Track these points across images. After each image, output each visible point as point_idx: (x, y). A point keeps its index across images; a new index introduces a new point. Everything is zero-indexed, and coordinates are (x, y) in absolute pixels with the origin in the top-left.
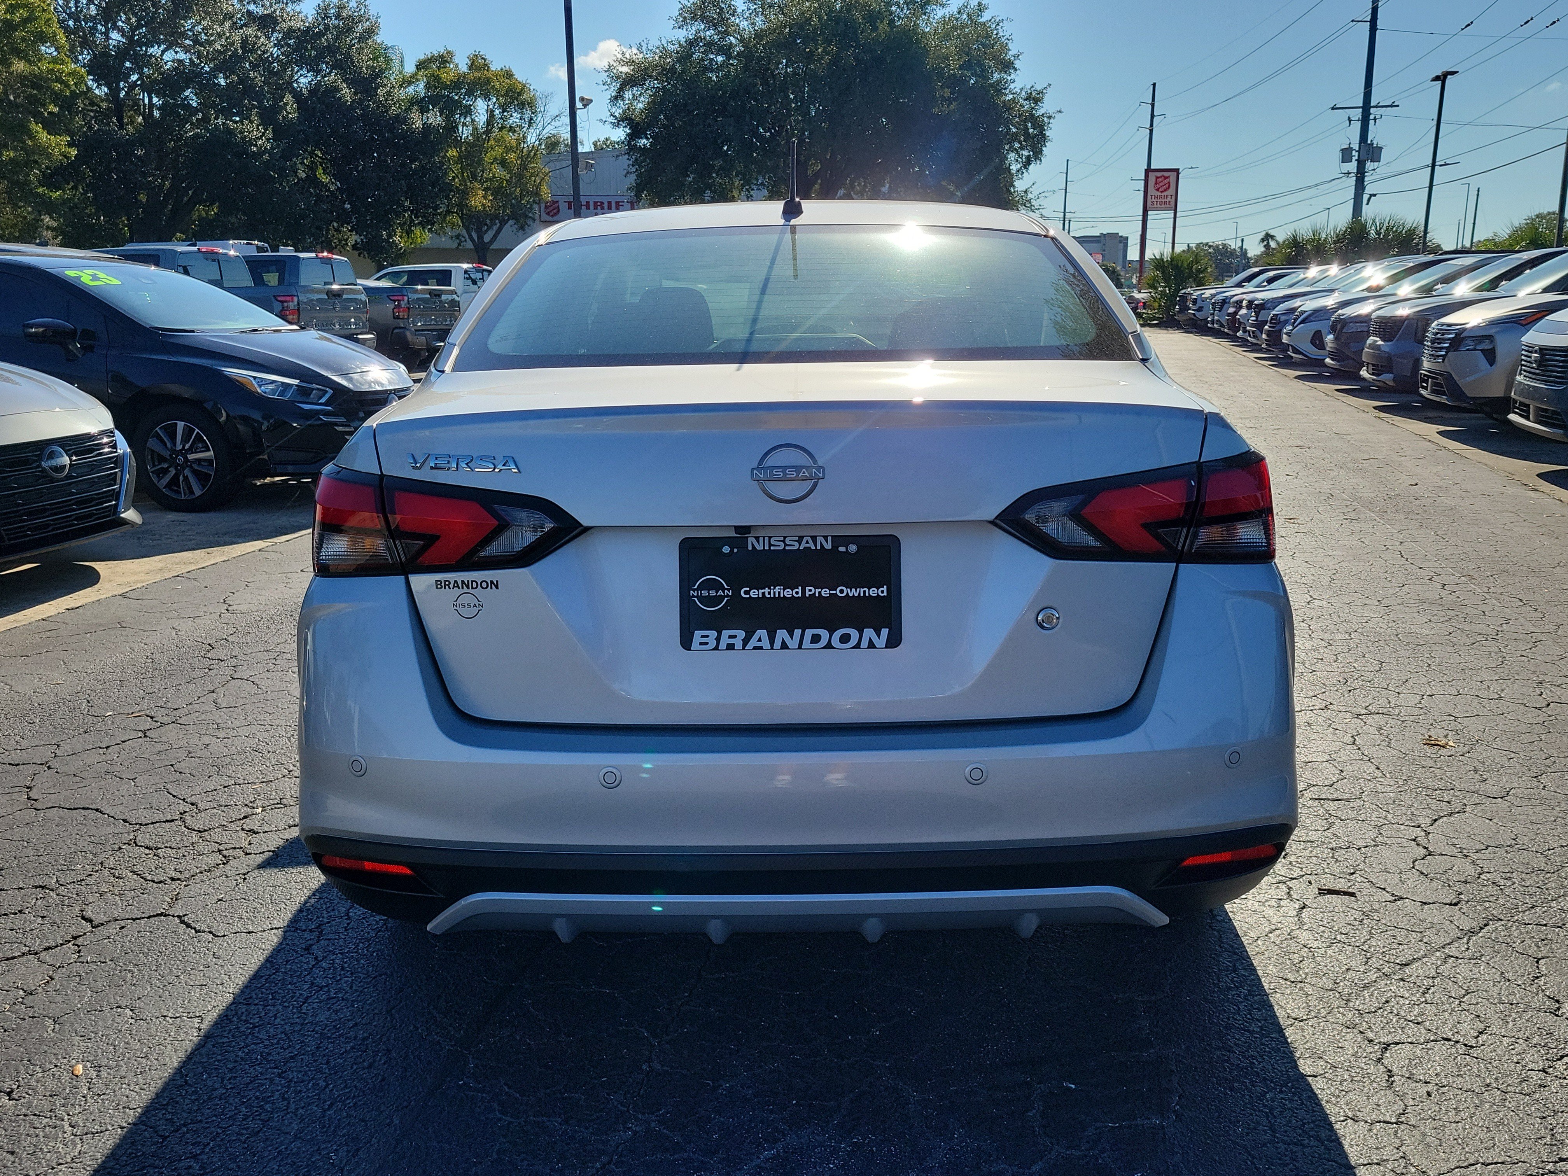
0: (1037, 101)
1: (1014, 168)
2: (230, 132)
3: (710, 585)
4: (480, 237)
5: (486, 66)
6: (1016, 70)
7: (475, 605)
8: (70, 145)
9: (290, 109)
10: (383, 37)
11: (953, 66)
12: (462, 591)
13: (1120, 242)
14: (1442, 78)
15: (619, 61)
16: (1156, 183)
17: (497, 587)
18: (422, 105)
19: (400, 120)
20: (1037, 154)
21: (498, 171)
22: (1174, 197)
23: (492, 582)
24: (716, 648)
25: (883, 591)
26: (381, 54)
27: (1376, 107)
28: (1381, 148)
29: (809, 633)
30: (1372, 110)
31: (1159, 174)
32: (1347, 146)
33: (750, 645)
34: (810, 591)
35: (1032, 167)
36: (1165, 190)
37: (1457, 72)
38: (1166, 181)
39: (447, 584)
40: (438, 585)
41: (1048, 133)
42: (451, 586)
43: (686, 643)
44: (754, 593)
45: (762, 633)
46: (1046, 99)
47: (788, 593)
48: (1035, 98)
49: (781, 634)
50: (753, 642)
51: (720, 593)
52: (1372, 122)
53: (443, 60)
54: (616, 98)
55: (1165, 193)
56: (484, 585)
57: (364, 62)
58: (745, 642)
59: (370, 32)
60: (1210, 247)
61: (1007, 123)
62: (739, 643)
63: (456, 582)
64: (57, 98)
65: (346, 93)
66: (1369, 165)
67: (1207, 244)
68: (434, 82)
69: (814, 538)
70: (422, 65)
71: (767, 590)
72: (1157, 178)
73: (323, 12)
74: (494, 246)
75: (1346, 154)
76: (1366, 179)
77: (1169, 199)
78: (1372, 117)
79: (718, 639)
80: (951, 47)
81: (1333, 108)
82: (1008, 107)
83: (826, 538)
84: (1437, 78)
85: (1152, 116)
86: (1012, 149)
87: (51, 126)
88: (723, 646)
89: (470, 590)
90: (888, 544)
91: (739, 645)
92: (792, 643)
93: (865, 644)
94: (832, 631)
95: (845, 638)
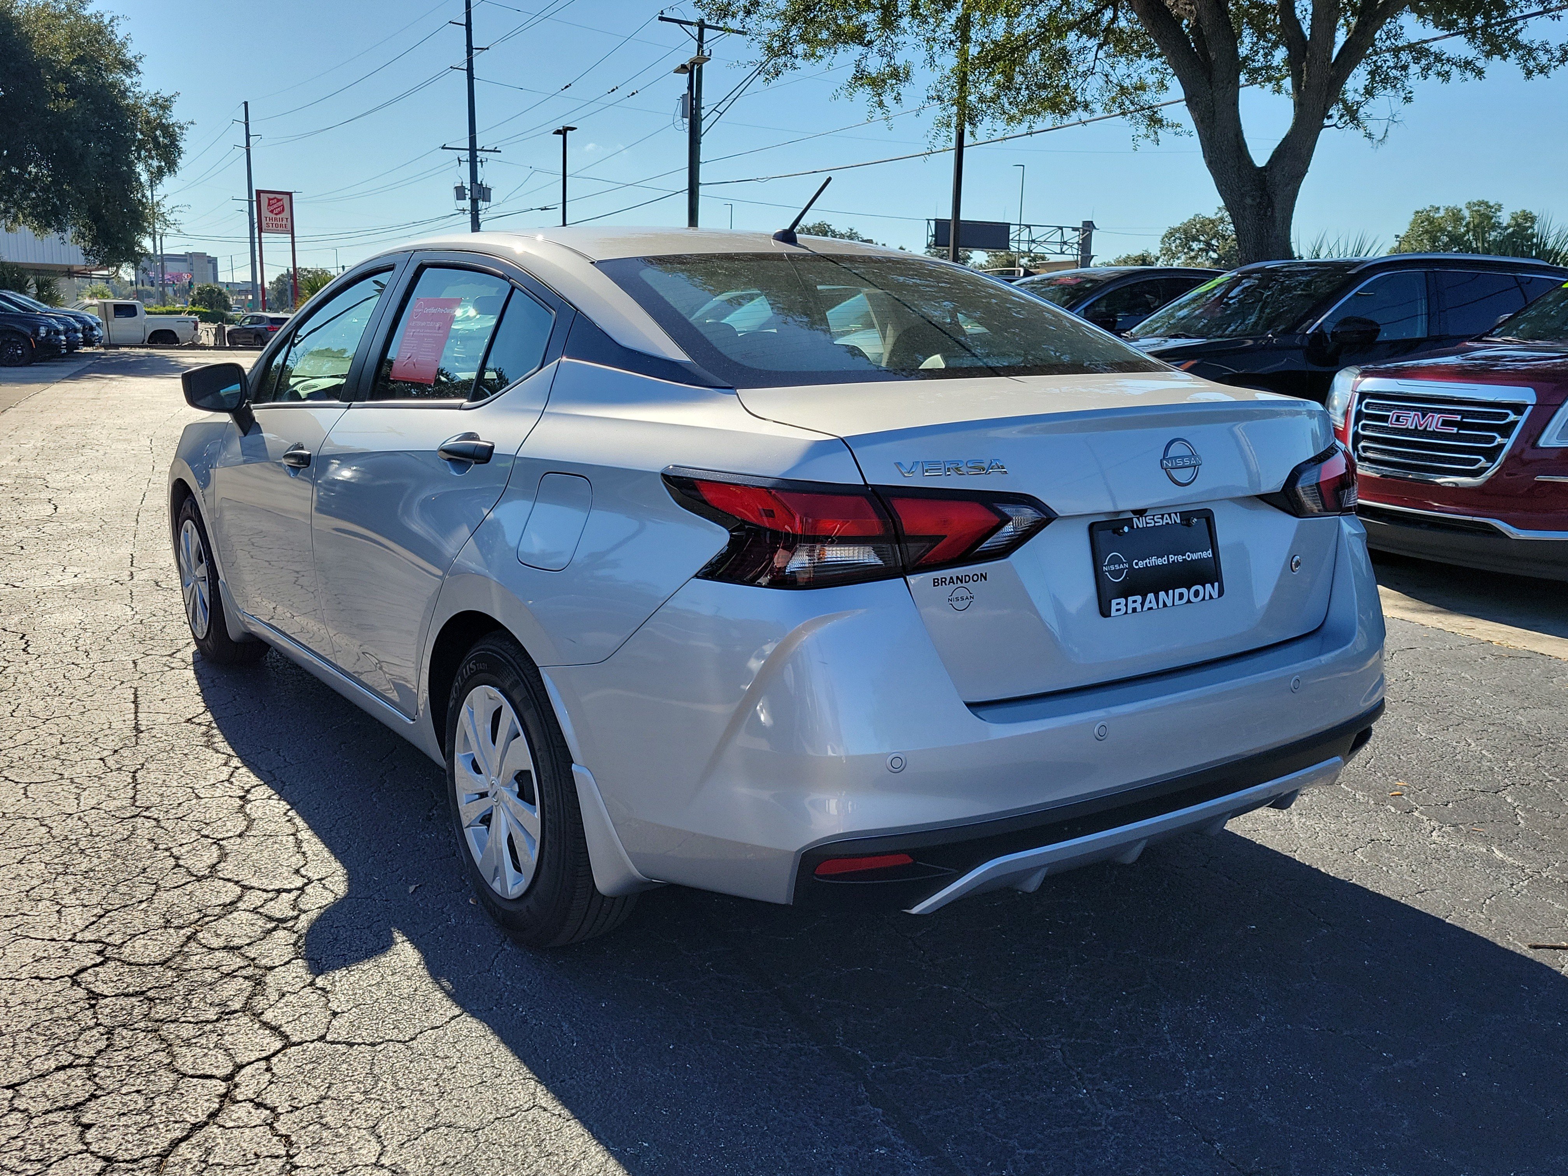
0: (164, 108)
1: (144, 177)
3: (1115, 561)
6: (139, 72)
7: (967, 598)
11: (64, 57)
12: (956, 586)
13: (209, 262)
14: (563, 132)
16: (269, 205)
17: (985, 579)
20: (172, 166)
22: (289, 220)
23: (982, 575)
24: (1126, 613)
25: (1208, 554)
27: (481, 150)
28: (490, 189)
29: (1177, 591)
30: (478, 153)
31: (272, 196)
32: (459, 185)
33: (1145, 608)
34: (1172, 558)
35: (166, 179)
36: (279, 213)
37: (575, 129)
38: (280, 204)
39: (943, 581)
40: (936, 582)
41: (181, 144)
42: (947, 582)
43: (1105, 611)
44: (1141, 564)
45: (1151, 596)
46: (175, 108)
47: (1160, 561)
48: (164, 105)
49: (1162, 594)
50: (1147, 605)
51: (1121, 567)
52: (479, 164)
55: (278, 216)
56: (975, 578)
58: (1143, 604)
60: (309, 272)
61: (133, 128)
62: (1138, 606)
63: (951, 578)
66: (481, 204)
67: (306, 269)
69: (1171, 515)
71: (1148, 561)
72: (270, 200)
75: (460, 193)
76: (480, 217)
77: (284, 222)
78: (478, 159)
79: (1126, 605)
80: (59, 37)
81: (443, 148)
82: (133, 111)
83: (1176, 514)
84: (558, 132)
85: (248, 136)
86: (139, 158)
88: (1130, 611)
89: (964, 584)
90: (1207, 517)
91: (1139, 609)
92: (1169, 603)
93: (1207, 597)
94: (1189, 589)
95: (1196, 594)
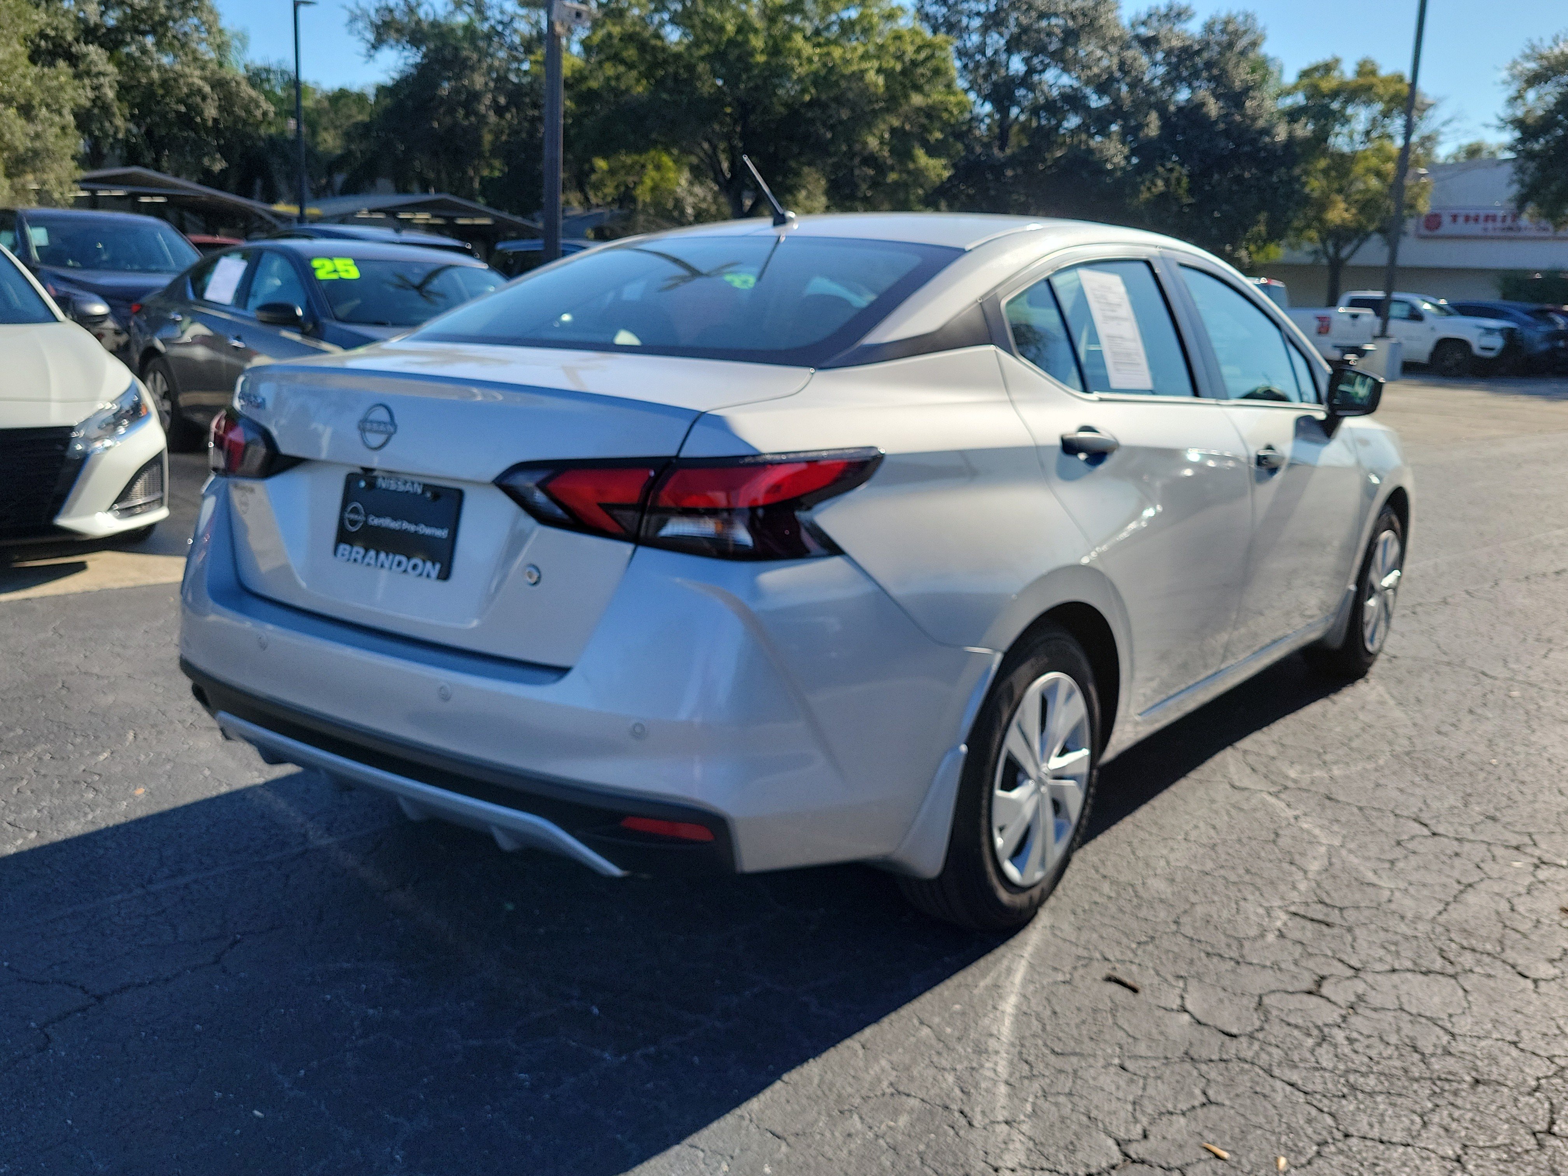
2: (1090, 151)
3: (355, 510)
4: (1337, 252)
5: (1373, 73)
8: (945, 167)
9: (1153, 126)
10: (1267, 49)
15: (1527, 57)
17: (254, 493)
18: (1293, 115)
19: (1267, 131)
21: (1374, 183)
24: (348, 560)
25: (442, 533)
26: (1262, 67)
29: (397, 558)
33: (365, 561)
34: (405, 525)
39: (238, 487)
43: (336, 552)
44: (376, 521)
47: (393, 525)
49: (382, 555)
50: (367, 560)
51: (359, 518)
53: (1327, 68)
54: (1515, 99)
56: (250, 490)
57: (1240, 75)
58: (364, 557)
59: (1254, 44)
62: (359, 557)
64: (945, 126)
65: (1213, 108)
68: (1314, 92)
69: (413, 483)
70: (1305, 74)
71: (383, 520)
73: (1209, 28)
74: (1353, 262)
79: (351, 553)
83: (419, 484)
87: (932, 151)
88: (352, 559)
89: (245, 493)
90: (458, 496)
91: (360, 560)
92: (387, 565)
93: (425, 574)
94: (409, 558)
95: (415, 567)
